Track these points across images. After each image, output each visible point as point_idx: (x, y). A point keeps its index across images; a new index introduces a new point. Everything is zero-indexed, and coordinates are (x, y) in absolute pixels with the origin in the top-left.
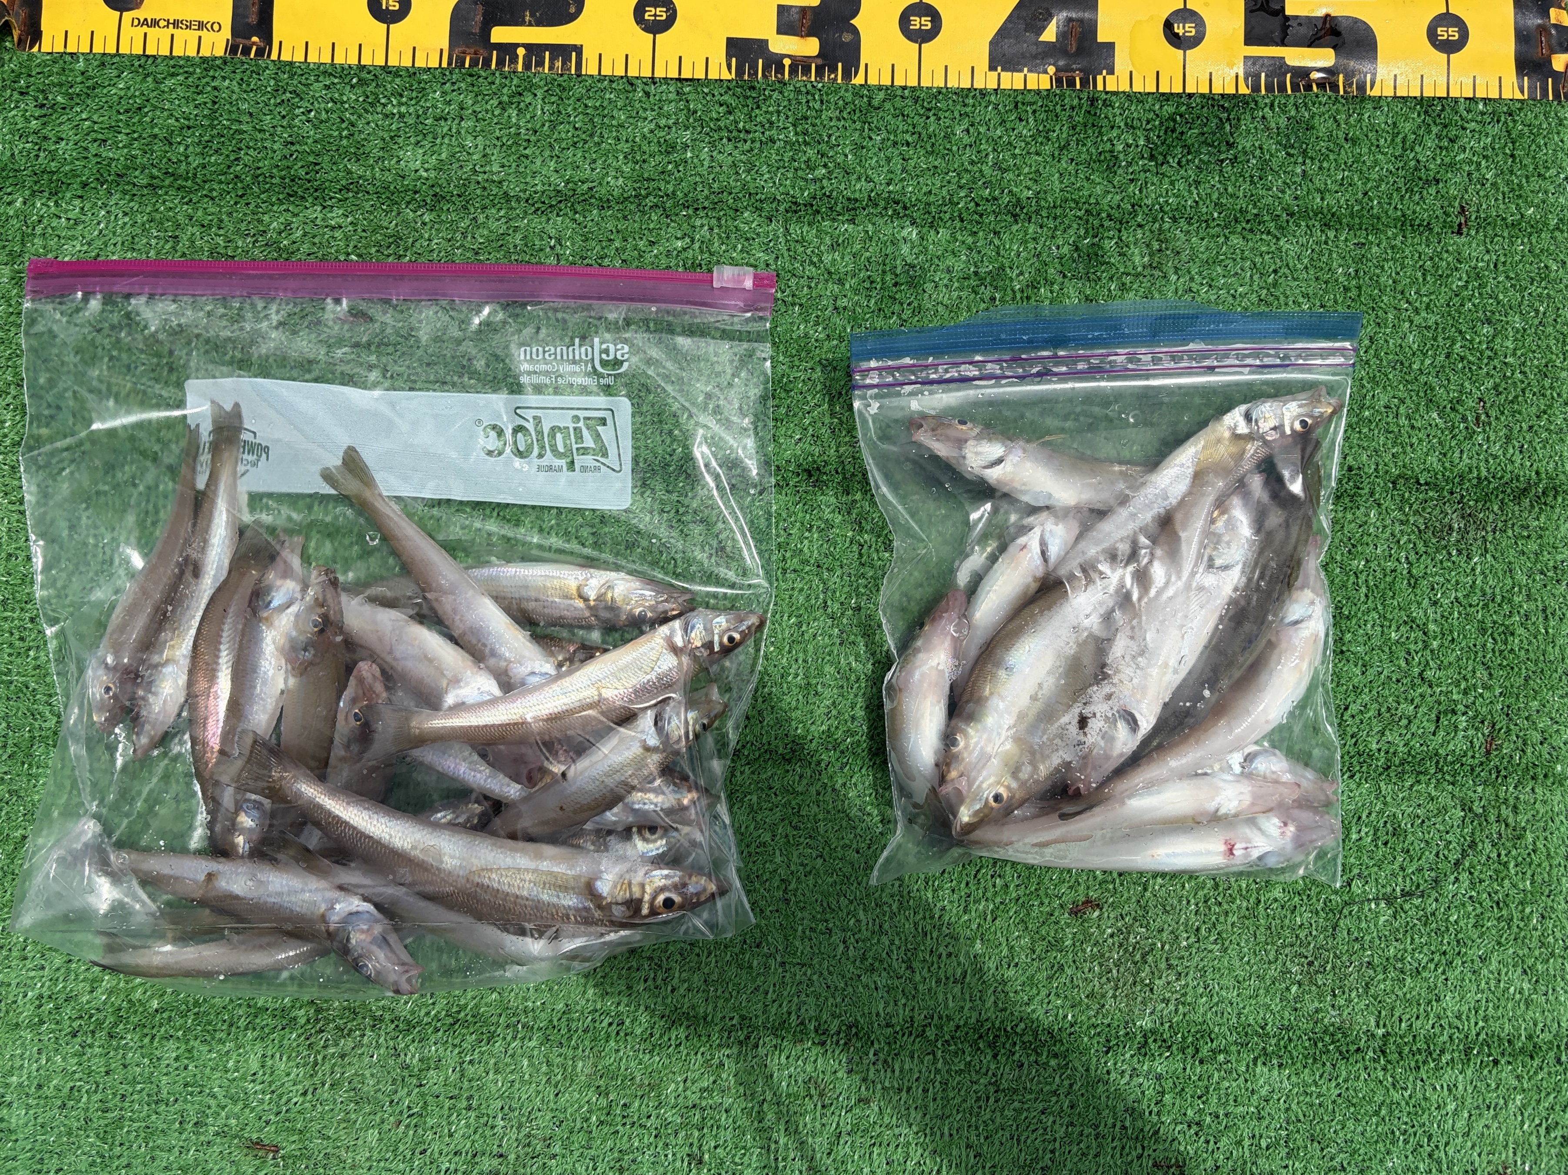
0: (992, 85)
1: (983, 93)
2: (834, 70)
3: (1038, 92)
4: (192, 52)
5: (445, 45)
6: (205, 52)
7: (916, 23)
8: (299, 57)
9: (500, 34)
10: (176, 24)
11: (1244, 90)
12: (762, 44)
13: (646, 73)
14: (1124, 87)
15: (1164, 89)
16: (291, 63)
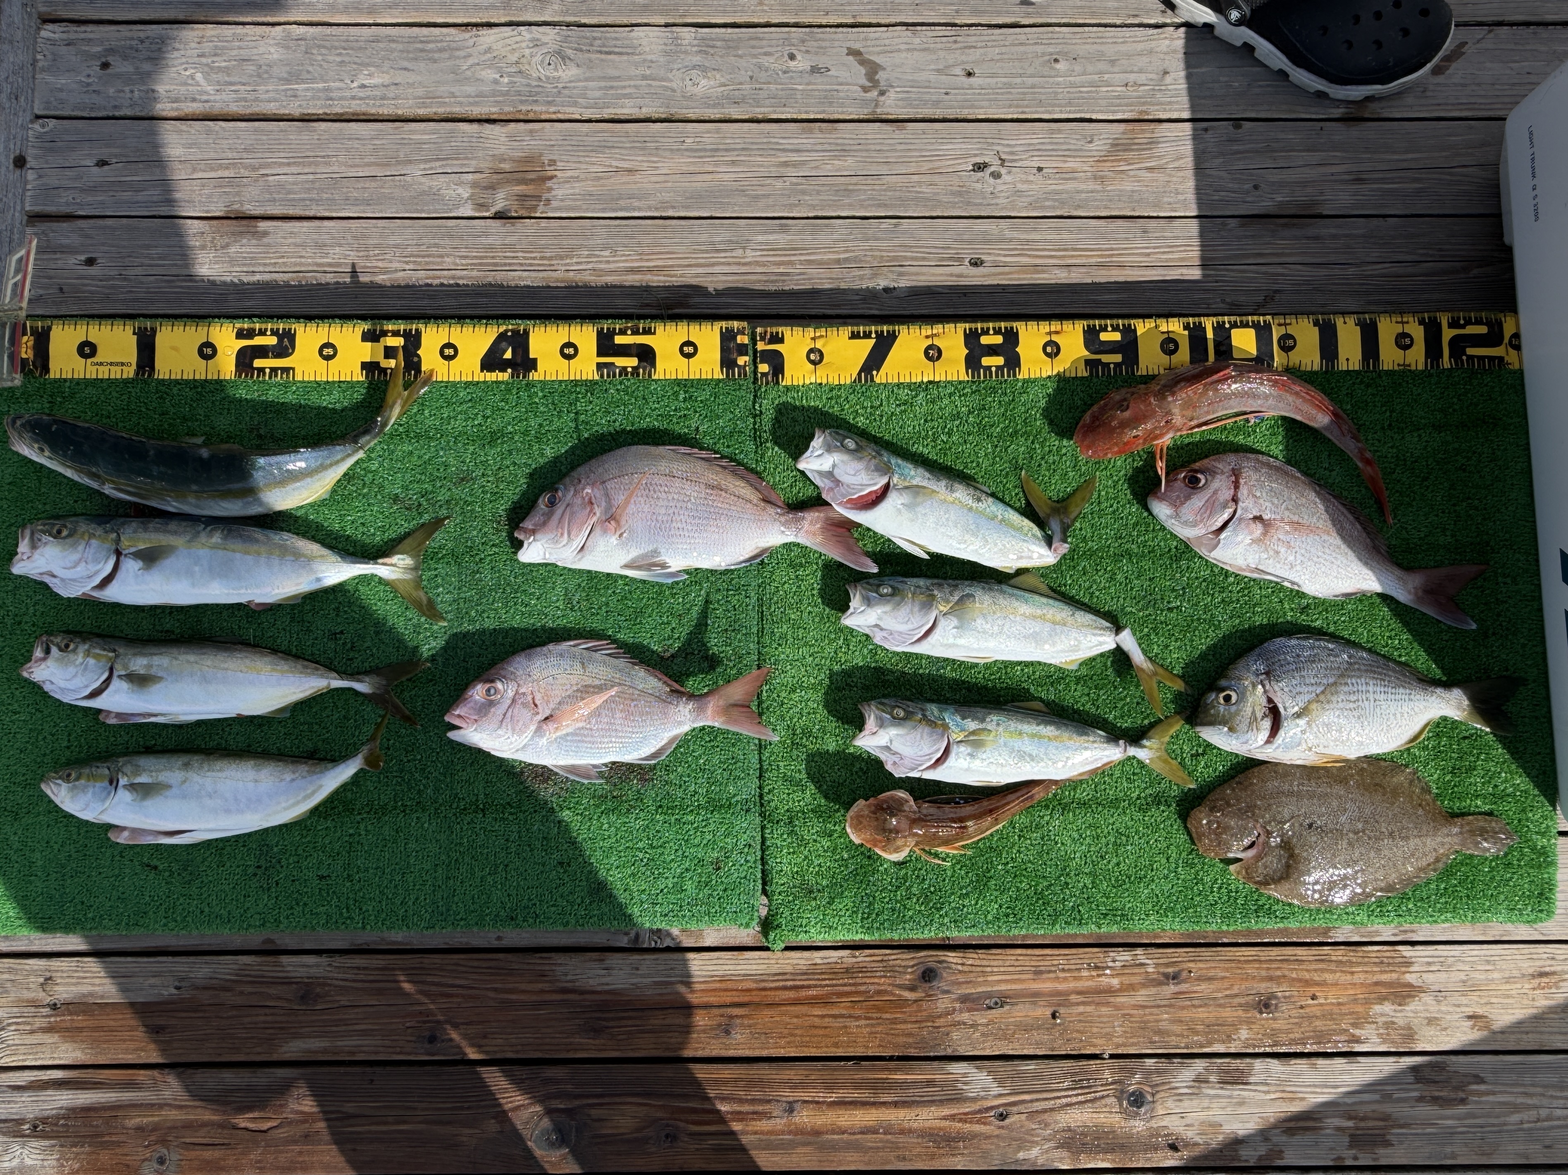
0: (482, 379)
1: (478, 383)
2: (410, 374)
3: (502, 382)
4: (118, 376)
5: (233, 369)
6: (125, 376)
7: (447, 352)
8: (167, 377)
9: (258, 363)
10: (111, 364)
11: (597, 377)
12: (377, 364)
13: (325, 379)
14: (542, 378)
15: (560, 378)
16: (163, 380)
